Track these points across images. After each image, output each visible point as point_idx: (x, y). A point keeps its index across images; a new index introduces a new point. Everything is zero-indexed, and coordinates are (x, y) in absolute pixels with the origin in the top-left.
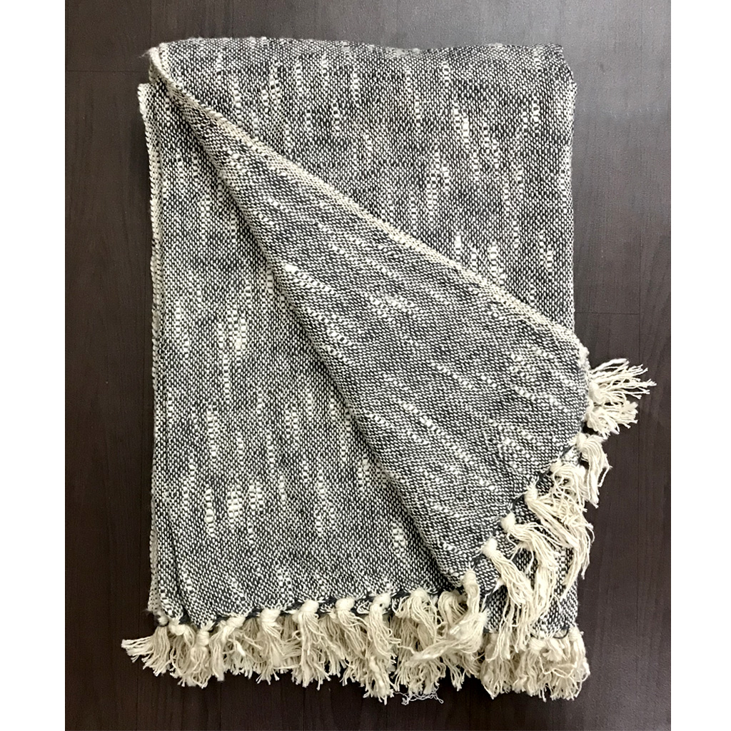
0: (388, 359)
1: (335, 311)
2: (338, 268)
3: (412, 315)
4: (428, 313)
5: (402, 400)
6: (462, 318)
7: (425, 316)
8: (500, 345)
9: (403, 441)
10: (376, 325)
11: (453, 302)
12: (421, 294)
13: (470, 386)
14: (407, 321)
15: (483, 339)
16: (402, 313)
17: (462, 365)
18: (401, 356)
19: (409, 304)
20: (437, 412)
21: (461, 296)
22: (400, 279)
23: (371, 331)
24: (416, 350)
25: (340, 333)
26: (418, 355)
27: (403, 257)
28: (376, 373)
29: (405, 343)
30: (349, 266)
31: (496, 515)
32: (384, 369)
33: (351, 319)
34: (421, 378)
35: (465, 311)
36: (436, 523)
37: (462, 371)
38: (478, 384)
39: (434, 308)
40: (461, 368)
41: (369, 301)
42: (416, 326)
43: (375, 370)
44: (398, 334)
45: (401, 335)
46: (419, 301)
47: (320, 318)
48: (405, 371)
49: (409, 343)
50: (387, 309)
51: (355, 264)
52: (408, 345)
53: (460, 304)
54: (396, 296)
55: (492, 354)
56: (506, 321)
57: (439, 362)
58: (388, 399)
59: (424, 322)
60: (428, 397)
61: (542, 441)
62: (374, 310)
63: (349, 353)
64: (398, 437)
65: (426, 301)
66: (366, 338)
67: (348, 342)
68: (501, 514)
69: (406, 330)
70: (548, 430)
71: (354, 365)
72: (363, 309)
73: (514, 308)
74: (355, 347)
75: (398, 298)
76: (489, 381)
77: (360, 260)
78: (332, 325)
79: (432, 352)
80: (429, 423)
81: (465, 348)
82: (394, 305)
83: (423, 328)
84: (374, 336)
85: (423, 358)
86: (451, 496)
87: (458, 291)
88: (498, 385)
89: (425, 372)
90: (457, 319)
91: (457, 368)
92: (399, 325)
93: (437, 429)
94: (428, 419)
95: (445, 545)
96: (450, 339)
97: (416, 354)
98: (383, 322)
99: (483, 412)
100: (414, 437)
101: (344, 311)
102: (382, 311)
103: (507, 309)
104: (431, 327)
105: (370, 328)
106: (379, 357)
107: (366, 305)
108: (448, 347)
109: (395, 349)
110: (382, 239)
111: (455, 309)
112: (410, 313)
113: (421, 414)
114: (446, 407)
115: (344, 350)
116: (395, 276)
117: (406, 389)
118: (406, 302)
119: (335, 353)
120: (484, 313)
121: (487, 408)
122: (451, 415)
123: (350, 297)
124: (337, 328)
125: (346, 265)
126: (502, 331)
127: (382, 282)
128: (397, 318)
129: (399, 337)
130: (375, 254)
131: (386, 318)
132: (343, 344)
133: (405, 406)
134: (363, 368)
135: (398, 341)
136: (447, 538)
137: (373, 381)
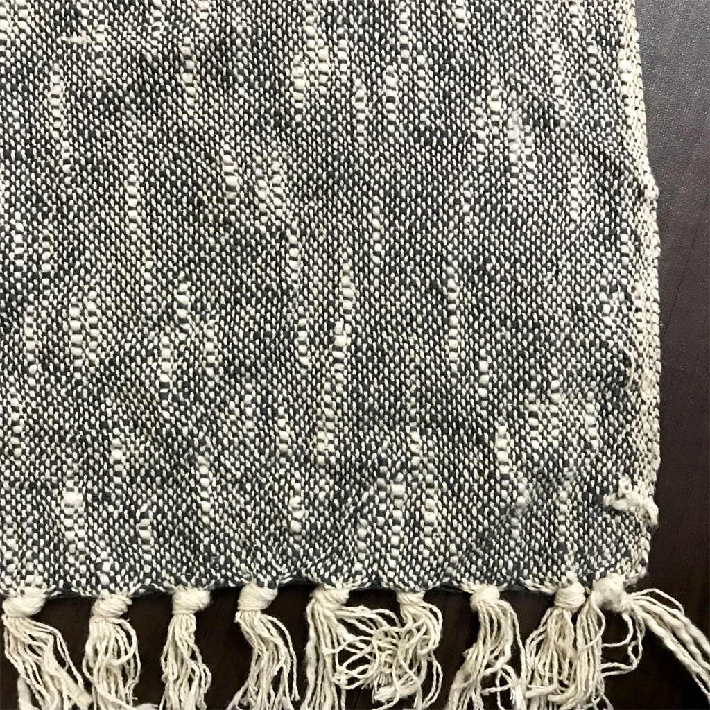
0: (408, 194)
1: (430, 55)
2: (509, 10)
3: (512, 175)
4: (536, 198)
5: (353, 269)
6: (564, 258)
7: (526, 199)
8: (560, 351)
9: (283, 321)
10: (455, 134)
11: (583, 225)
12: (559, 165)
13: (453, 356)
14: (498, 174)
15: (551, 318)
16: (506, 158)
17: (482, 316)
18: (430, 211)
19: (530, 158)
20: (370, 340)
21: (601, 231)
22: (562, 113)
23: (439, 134)
24: (457, 226)
25: (401, 89)
26: (451, 236)
27: (599, 96)
28: (370, 193)
29: (457, 201)
30: (524, 24)
31: (251, 569)
32: (388, 200)
33: (437, 89)
34: (413, 271)
35: (582, 255)
36: (175, 481)
37: (471, 326)
38: (468, 367)
39: (550, 203)
40: (476, 319)
41: (488, 93)
42: (499, 195)
43: (376, 187)
44: (466, 178)
45: (466, 184)
46: (545, 171)
47: (404, 39)
48: (407, 236)
49: (461, 208)
50: (496, 130)
51: (534, 30)
52: (457, 207)
53: (586, 239)
54: (528, 128)
55: (536, 350)
56: (608, 332)
57: (461, 278)
58: (339, 245)
59: (515, 202)
60: (385, 306)
61: (438, 541)
62: (479, 111)
63: (375, 129)
64: (285, 310)
65: (554, 181)
66: (421, 134)
67: (392, 112)
68: (260, 576)
69: (480, 186)
70: (465, 535)
71: (361, 150)
72: (467, 95)
73: (639, 332)
74: (391, 128)
75: (526, 134)
76: (485, 379)
77: (548, 35)
78: (405, 67)
79: (471, 253)
80: (342, 340)
81: (515, 300)
82: (511, 134)
83: (504, 209)
84: (434, 144)
85: (450, 247)
86: (238, 470)
87: (607, 221)
88: (487, 398)
89: (428, 269)
90: (559, 251)
91: (472, 313)
92: (481, 168)
93: (342, 362)
94: (349, 335)
95: (145, 522)
96: (513, 266)
97: (449, 232)
98: (470, 141)
99: (423, 411)
100: (303, 335)
101: (442, 69)
102: (487, 124)
103: (630, 321)
104: (514, 222)
105: (443, 127)
106: (402, 177)
107: (477, 94)
108: (497, 272)
109: (435, 193)
110: (609, 43)
111: (574, 236)
112: (515, 170)
113: (348, 317)
114: (390, 347)
115: (375, 117)
116: (561, 102)
117: (376, 259)
118: (528, 152)
119: (360, 106)
120: (598, 288)
121: (433, 411)
122: (381, 365)
123: (472, 61)
124: (405, 78)
125: (524, 19)
126: (587, 336)
127: (536, 89)
128: (492, 156)
129: (460, 184)
130: (574, 50)
131: (479, 141)
132: (383, 107)
133: (345, 280)
134: (366, 167)
135: (451, 187)
136: (159, 517)
137: (355, 199)
